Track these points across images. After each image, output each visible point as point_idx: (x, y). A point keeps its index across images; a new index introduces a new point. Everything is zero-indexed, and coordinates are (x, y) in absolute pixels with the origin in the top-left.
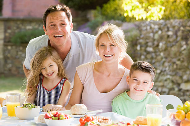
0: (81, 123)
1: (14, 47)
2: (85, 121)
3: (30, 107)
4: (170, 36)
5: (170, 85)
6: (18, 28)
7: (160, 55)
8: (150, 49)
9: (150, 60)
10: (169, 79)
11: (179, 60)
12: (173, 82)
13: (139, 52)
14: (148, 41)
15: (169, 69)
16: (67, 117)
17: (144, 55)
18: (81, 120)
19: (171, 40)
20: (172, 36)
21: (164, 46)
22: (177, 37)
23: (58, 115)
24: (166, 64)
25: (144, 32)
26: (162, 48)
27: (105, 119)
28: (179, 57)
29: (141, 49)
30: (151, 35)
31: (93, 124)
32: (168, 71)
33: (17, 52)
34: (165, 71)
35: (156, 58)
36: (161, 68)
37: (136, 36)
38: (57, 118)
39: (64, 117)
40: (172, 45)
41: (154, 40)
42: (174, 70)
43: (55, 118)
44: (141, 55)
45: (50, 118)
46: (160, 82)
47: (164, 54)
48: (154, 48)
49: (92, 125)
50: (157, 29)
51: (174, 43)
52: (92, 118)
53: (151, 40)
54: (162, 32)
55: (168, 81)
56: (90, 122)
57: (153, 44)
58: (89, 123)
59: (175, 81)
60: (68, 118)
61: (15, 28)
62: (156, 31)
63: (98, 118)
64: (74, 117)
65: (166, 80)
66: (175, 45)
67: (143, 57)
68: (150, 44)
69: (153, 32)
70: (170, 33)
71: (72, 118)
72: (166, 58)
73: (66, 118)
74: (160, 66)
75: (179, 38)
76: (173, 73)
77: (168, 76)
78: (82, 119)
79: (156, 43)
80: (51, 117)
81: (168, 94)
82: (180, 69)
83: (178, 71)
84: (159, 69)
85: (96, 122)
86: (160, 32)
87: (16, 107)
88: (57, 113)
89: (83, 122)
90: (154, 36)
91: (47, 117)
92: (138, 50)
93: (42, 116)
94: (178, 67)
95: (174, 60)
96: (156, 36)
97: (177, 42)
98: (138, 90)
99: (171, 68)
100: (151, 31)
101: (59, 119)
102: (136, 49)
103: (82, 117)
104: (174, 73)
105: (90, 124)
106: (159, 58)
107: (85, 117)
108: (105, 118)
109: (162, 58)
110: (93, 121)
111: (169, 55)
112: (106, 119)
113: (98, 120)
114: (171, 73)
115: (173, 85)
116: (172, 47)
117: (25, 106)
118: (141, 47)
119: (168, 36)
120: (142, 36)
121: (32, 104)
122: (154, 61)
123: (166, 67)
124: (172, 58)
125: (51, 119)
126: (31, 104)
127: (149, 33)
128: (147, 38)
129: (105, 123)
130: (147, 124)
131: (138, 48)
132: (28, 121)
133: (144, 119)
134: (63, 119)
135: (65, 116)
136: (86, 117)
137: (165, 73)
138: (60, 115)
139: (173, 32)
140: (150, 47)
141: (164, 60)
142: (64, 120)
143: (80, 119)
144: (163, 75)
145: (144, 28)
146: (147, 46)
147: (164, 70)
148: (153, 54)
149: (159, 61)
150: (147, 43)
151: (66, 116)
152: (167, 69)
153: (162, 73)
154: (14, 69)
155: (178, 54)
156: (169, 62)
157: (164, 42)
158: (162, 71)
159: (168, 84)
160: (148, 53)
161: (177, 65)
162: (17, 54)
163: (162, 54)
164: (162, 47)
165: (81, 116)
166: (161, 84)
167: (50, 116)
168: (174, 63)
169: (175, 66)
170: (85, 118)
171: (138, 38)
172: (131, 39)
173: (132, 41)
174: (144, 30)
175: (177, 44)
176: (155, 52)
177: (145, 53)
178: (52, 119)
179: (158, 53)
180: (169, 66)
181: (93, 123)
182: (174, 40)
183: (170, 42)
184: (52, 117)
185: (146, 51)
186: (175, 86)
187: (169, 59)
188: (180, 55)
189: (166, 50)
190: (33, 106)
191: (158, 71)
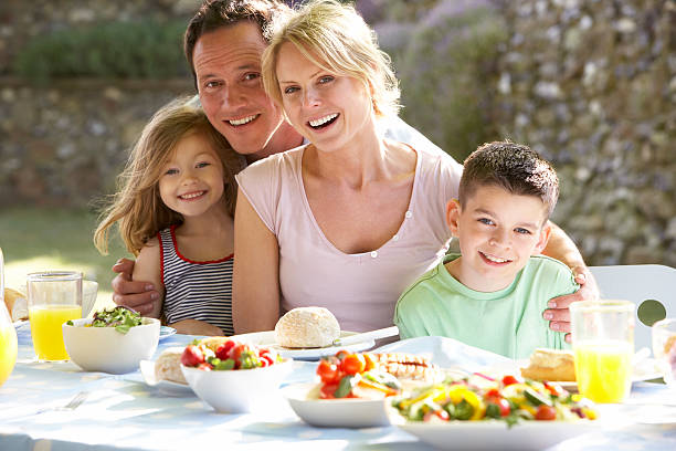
0: (323, 380)
1: (26, 92)
2: (340, 374)
3: (123, 321)
4: (626, 38)
5: (629, 226)
6: (39, 17)
7: (587, 110)
8: (550, 90)
9: (549, 133)
10: (624, 201)
11: (661, 128)
12: (639, 212)
13: (508, 103)
14: (539, 57)
15: (623, 165)
16: (267, 358)
17: (525, 112)
18: (323, 370)
19: (629, 51)
20: (633, 34)
21: (603, 77)
22: (652, 37)
23: (232, 350)
24: (613, 145)
25: (523, 25)
26: (594, 84)
27: (411, 364)
28: (661, 118)
29: (514, 91)
30: (553, 33)
31: (369, 383)
32: (619, 173)
33: (39, 110)
34: (609, 171)
35: (572, 123)
36: (592, 162)
37: (494, 41)
38: (231, 362)
39: (257, 360)
40: (632, 72)
41: (564, 53)
42: (643, 169)
43: (224, 363)
44: (515, 112)
45: (202, 366)
46: (590, 213)
47: (604, 106)
48: (563, 86)
49: (367, 386)
50: (575, 12)
51: (641, 64)
52: (367, 360)
53: (552, 53)
54: (595, 24)
55: (621, 212)
56: (358, 377)
57: (562, 70)
58: (353, 381)
59: (646, 208)
60: (271, 362)
61: (27, 18)
62: (571, 18)
63: (384, 359)
64: (295, 359)
65: (613, 208)
66: (647, 71)
67: (521, 120)
68: (548, 69)
69: (558, 23)
70: (626, 25)
71: (284, 361)
72: (611, 121)
73: (264, 364)
74: (587, 153)
75: (659, 45)
76: (640, 177)
77: (622, 193)
78: (326, 363)
79: (571, 64)
80: (206, 358)
81: (623, 261)
82: (665, 163)
83: (658, 170)
84: (586, 166)
85: (381, 377)
86: (586, 22)
87: (70, 323)
88: (230, 345)
89: (331, 376)
90: (563, 37)
91: (192, 360)
92: (501, 95)
93: (172, 355)
94: (660, 155)
95: (644, 129)
96: (573, 40)
97: (653, 59)
98: (493, 259)
99: (631, 161)
100: (551, 17)
101: (237, 367)
102: (497, 92)
103: (326, 358)
104: (643, 180)
105: (360, 384)
106: (584, 121)
107: (338, 355)
108: (412, 361)
109: (596, 123)
110: (372, 373)
111: (622, 108)
112: (416, 364)
113: (388, 368)
114: (631, 179)
115: (640, 225)
116: (632, 78)
117: (102, 320)
118: (513, 83)
119: (619, 38)
120: (518, 39)
121: (129, 313)
122: (564, 135)
123: (612, 157)
124: (636, 121)
125: (208, 369)
126: (123, 310)
127: (545, 26)
128: (537, 46)
129: (413, 376)
130: (574, 380)
131: (504, 85)
132: (117, 376)
133: (563, 359)
134: (253, 367)
135: (261, 355)
136: (344, 358)
137: (610, 180)
138: (242, 352)
139: (636, 21)
140: (550, 80)
141: (603, 128)
142: (258, 370)
143: (318, 363)
144: (603, 187)
145: (526, 9)
146: (537, 79)
147: (603, 166)
148: (563, 110)
149: (584, 136)
150: (537, 65)
151: (266, 354)
152: (616, 163)
153: (598, 181)
154: (28, 176)
155: (656, 104)
156: (622, 137)
157: (603, 61)
158: (595, 173)
159: (623, 221)
160: (543, 103)
161: (654, 147)
162: (38, 120)
163: (595, 107)
164: (595, 78)
165: (325, 354)
166: (593, 222)
167: (204, 356)
168: (643, 140)
169: (647, 154)
170: (338, 362)
171: (502, 48)
172: (473, 53)
173: (479, 61)
174: (525, 17)
175: (654, 67)
176: (569, 100)
177: (529, 106)
178: (213, 367)
179: (580, 105)
180: (625, 153)
181: (371, 380)
182: (641, 53)
183: (624, 59)
184: (211, 358)
185: (532, 96)
186: (647, 230)
187: (623, 124)
188: (664, 110)
189: (610, 89)
190: (131, 318)
191: (583, 174)
